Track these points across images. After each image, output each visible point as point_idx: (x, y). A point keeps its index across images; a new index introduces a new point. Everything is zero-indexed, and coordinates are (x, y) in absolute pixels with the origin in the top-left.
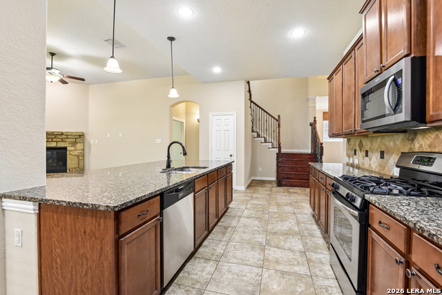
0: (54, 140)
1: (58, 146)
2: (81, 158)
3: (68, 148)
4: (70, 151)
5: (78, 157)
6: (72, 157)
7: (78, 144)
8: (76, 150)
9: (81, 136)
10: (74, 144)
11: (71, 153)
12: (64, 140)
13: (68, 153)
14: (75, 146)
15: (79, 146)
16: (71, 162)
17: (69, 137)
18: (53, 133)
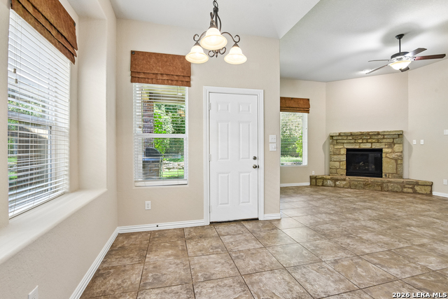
0: (369, 141)
1: (373, 147)
2: (399, 162)
3: (384, 150)
4: (387, 153)
5: (396, 160)
6: (388, 160)
7: (396, 145)
8: (394, 152)
9: (400, 135)
10: (391, 145)
11: (388, 155)
12: (380, 141)
13: (384, 155)
14: (392, 148)
15: (397, 147)
16: (387, 166)
17: (386, 137)
18: (368, 134)
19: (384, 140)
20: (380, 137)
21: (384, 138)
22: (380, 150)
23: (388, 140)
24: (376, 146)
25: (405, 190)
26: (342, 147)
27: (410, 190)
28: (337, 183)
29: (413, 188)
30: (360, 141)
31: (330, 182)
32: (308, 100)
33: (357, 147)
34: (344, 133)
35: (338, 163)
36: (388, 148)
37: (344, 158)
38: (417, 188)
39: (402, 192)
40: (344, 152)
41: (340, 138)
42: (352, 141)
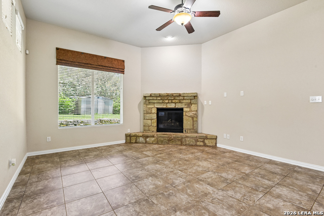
0: (173, 101)
1: (177, 107)
2: (195, 119)
3: (185, 109)
4: (186, 112)
5: (193, 118)
6: (187, 118)
7: (193, 105)
8: (191, 111)
9: (195, 97)
10: (189, 105)
11: (187, 114)
12: (182, 101)
13: (184, 113)
14: (190, 108)
15: (193, 107)
16: (187, 123)
17: (185, 98)
18: (172, 95)
19: (184, 101)
20: (181, 98)
21: (184, 99)
22: (182, 109)
23: (187, 101)
24: (179, 106)
25: (198, 143)
26: (153, 106)
27: (202, 144)
28: (148, 140)
29: (203, 142)
30: (167, 101)
31: (141, 139)
32: (123, 61)
33: (165, 107)
34: (154, 94)
35: (150, 121)
36: (187, 107)
37: (155, 116)
38: (206, 141)
39: (196, 145)
40: (154, 111)
41: (151, 98)
42: (161, 101)
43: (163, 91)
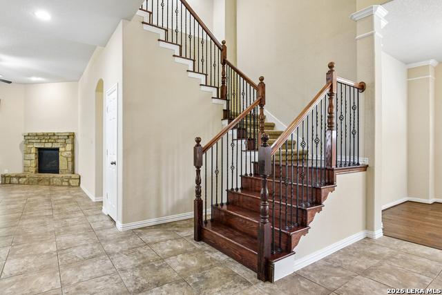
0: (50, 141)
1: (53, 147)
2: (69, 160)
3: (61, 149)
4: (62, 152)
5: (67, 158)
6: (62, 158)
7: (68, 145)
8: (66, 151)
9: (69, 136)
10: (64, 144)
11: (62, 154)
12: (57, 141)
13: (60, 153)
15: (68, 147)
16: (63, 164)
17: (59, 137)
18: (47, 135)
19: (59, 141)
20: (56, 137)
21: (58, 139)
22: (57, 149)
23: (62, 141)
24: (55, 146)
25: (64, 183)
26: (32, 146)
27: (67, 184)
29: (68, 182)
30: (44, 141)
31: (15, 180)
33: (43, 146)
35: (29, 161)
36: (62, 147)
37: (33, 156)
38: (71, 181)
39: (62, 185)
40: (33, 151)
41: (29, 138)
42: (39, 141)
43: (40, 131)
